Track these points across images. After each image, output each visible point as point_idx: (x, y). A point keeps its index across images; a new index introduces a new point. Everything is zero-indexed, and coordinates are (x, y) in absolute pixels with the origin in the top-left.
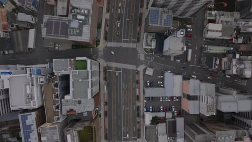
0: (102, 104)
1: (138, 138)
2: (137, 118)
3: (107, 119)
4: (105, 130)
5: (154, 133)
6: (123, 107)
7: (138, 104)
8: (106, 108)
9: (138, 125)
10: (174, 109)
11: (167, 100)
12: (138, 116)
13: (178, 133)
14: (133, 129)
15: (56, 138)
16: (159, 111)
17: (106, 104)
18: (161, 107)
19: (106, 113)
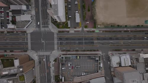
0: (6, 53)
1: (26, 32)
2: (15, 33)
3: (15, 51)
4: (22, 52)
5: (21, 23)
6: (7, 41)
7: (6, 32)
8: (8, 51)
9: (18, 33)
10: (8, 11)
11: (3, 15)
12: (13, 32)
13: (19, 9)
14: (21, 35)
15: (6, 81)
16: (8, 20)
17: (5, 51)
18: (7, 18)
19: (11, 51)
